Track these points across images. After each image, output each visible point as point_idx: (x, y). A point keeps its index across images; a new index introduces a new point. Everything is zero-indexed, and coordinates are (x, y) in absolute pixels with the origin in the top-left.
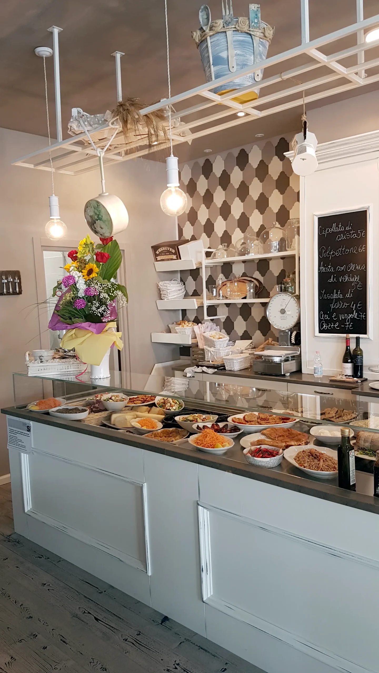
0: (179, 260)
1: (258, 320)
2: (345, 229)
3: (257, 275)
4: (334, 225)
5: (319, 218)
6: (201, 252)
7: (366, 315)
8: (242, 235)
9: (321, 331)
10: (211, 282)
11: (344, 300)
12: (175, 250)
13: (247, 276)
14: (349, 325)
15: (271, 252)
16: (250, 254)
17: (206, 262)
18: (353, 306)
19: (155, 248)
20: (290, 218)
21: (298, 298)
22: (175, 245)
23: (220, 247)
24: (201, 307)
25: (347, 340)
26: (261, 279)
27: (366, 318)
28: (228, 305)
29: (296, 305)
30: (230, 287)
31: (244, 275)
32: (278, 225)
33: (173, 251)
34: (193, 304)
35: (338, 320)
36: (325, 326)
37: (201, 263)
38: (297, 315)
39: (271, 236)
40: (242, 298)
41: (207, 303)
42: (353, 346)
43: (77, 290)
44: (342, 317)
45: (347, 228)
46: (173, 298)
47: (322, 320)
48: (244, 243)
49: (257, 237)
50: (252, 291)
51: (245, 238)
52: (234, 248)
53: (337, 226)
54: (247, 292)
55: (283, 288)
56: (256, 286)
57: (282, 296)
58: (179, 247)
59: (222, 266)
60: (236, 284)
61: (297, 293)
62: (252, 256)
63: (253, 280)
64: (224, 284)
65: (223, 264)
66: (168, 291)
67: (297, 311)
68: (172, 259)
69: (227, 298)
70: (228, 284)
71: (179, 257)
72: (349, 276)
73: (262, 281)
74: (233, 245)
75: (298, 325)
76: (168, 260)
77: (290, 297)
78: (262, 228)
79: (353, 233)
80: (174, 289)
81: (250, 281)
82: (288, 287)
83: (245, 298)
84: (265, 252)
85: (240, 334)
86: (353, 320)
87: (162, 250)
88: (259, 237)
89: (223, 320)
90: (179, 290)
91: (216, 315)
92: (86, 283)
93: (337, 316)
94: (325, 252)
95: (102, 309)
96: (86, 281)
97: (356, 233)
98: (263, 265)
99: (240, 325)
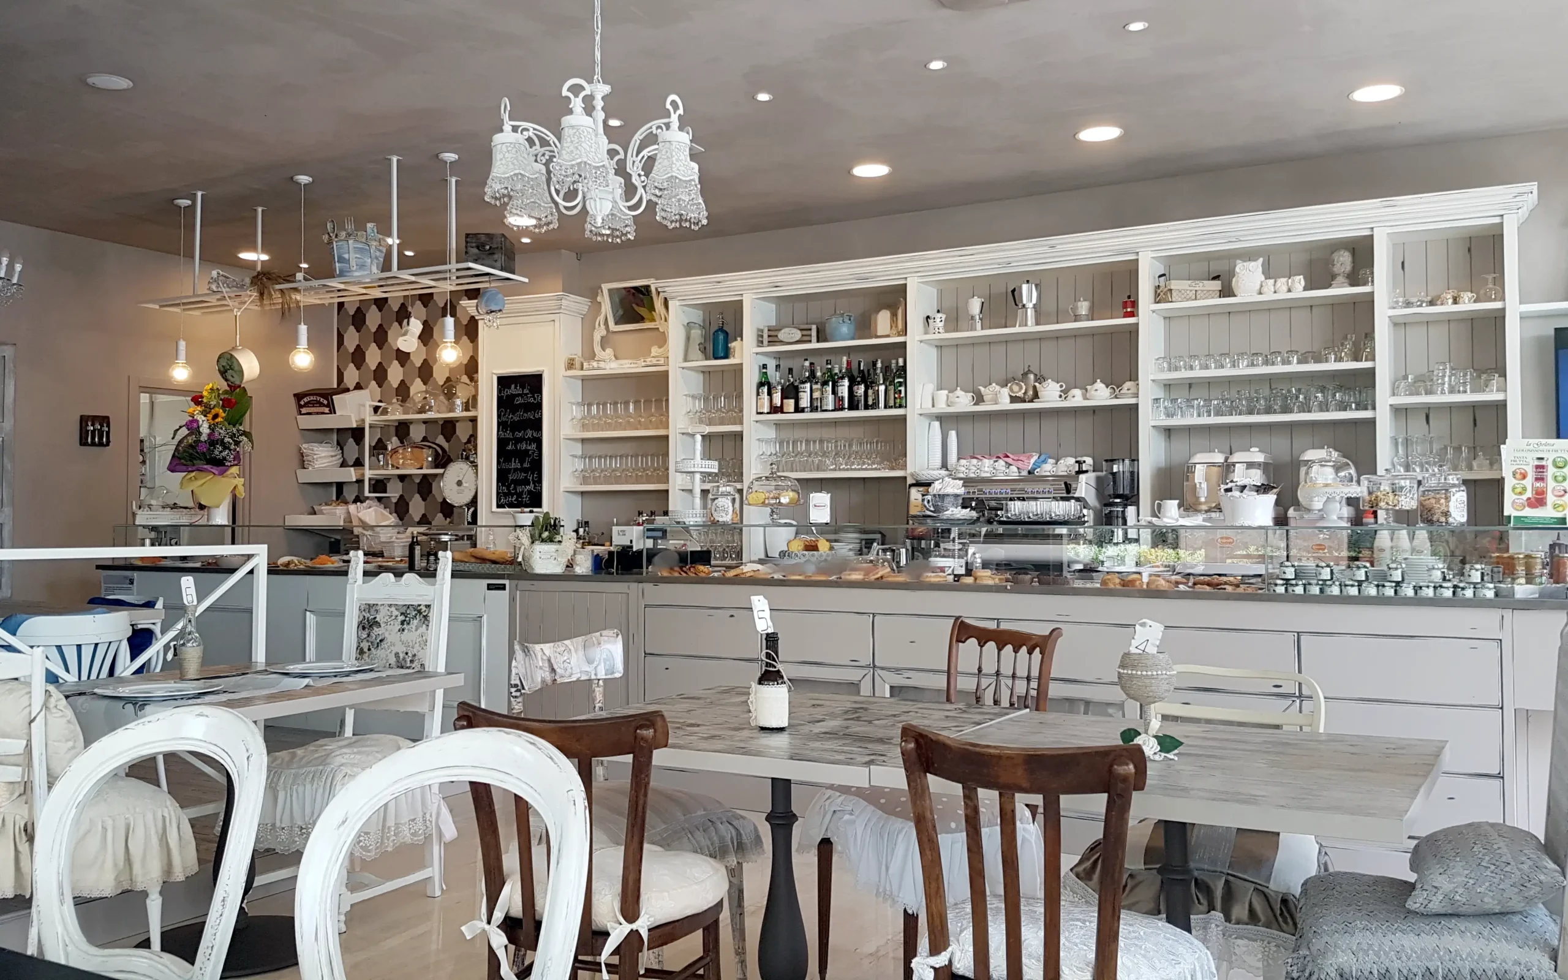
0: (335, 415)
1: (440, 499)
2: (523, 391)
3: (441, 440)
4: (513, 386)
5: (499, 378)
6: (368, 406)
7: (541, 487)
8: (424, 388)
9: (498, 506)
10: (379, 447)
11: (522, 470)
12: (328, 400)
13: (428, 441)
14: (526, 498)
15: (455, 411)
16: (432, 413)
17: (370, 418)
18: (530, 476)
19: (298, 397)
21: (475, 466)
22: (329, 394)
23: (395, 400)
24: (360, 482)
26: (446, 445)
27: (541, 489)
28: (402, 478)
29: (473, 475)
30: (406, 453)
31: (425, 439)
32: (466, 380)
33: (325, 402)
34: (351, 474)
35: (516, 493)
36: (502, 500)
37: (363, 421)
38: (475, 487)
39: (457, 391)
40: (417, 469)
41: (368, 473)
43: (200, 434)
44: (519, 489)
45: (526, 391)
46: (322, 467)
47: (500, 493)
48: (423, 398)
50: (430, 459)
51: (427, 391)
52: (413, 402)
53: (516, 388)
54: (425, 460)
55: (464, 457)
56: (437, 454)
57: (460, 465)
58: (334, 397)
59: (397, 427)
60: (409, 450)
61: (474, 462)
62: (433, 415)
63: (434, 446)
64: (395, 449)
65: (397, 424)
66: (315, 457)
67: (474, 483)
68: (323, 413)
69: (398, 468)
70: (400, 450)
71: (333, 411)
72: (526, 444)
73: (447, 449)
74: (411, 399)
75: (474, 502)
76: (318, 413)
77: (467, 466)
78: (448, 381)
79: (530, 397)
80: (323, 455)
81: (430, 447)
82: (470, 455)
83: (421, 468)
84: (450, 411)
85: (417, 519)
86: (530, 492)
87: (309, 399)
88: (443, 392)
89: (394, 500)
90: (332, 456)
91: (385, 491)
92: (210, 427)
93: (515, 489)
94: (504, 415)
95: (225, 453)
96: (210, 426)
97: (533, 397)
98: (448, 427)
99: (417, 506)
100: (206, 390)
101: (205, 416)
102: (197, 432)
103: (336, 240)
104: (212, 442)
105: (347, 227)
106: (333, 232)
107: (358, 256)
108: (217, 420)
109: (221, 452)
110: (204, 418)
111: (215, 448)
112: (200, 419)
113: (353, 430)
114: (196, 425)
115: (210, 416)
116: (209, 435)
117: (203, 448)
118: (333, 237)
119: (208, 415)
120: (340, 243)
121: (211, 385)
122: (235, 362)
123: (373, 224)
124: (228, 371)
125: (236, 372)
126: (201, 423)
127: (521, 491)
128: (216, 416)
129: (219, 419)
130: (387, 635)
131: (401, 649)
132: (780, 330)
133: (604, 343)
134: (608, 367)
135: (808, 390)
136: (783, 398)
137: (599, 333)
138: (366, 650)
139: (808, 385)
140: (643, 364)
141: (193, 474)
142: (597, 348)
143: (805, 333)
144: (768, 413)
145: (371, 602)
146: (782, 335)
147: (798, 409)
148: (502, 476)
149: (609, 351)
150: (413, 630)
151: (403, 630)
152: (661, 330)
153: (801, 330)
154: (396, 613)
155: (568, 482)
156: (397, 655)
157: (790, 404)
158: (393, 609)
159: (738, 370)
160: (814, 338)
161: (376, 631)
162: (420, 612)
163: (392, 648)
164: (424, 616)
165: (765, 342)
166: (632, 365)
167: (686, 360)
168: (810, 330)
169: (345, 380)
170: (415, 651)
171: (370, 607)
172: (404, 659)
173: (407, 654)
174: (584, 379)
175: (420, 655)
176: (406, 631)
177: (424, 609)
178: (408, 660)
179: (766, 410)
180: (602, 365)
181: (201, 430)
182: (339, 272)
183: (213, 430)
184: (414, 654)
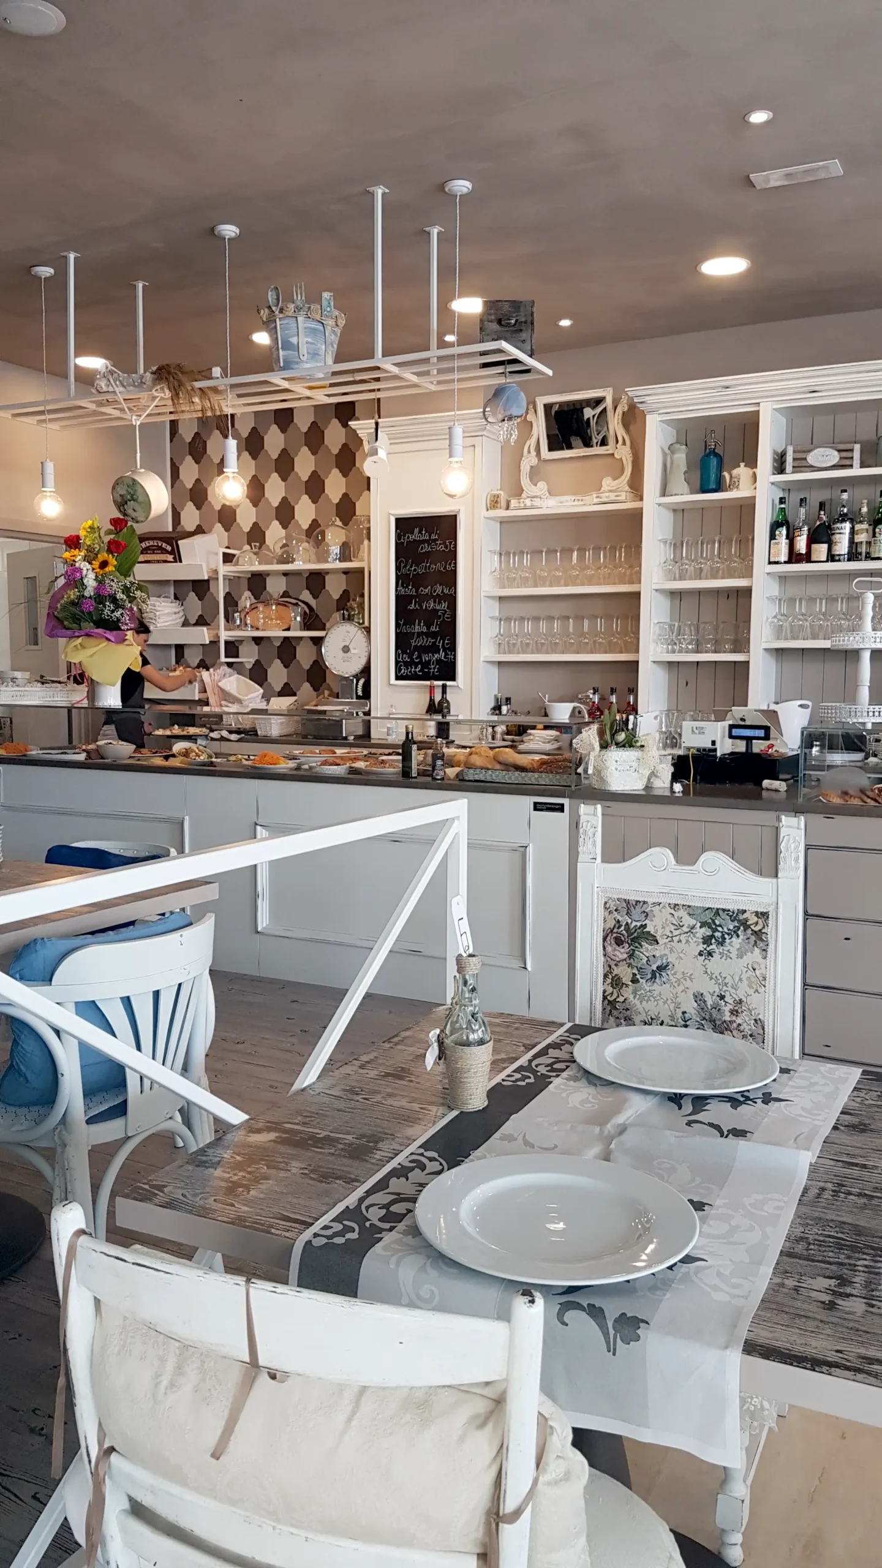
0: (179, 564)
1: (307, 666)
2: (430, 536)
3: (306, 596)
4: (416, 530)
5: (397, 520)
6: (217, 554)
7: (455, 655)
8: (283, 532)
9: (398, 678)
10: (231, 601)
11: (428, 634)
12: (172, 546)
13: (290, 597)
14: (434, 669)
15: (328, 562)
16: (297, 563)
17: (224, 570)
18: (439, 643)
20: (357, 514)
21: (368, 630)
22: (173, 538)
23: (247, 547)
24: (215, 643)
25: (432, 689)
26: (313, 602)
27: (455, 658)
28: (257, 640)
29: (365, 640)
30: (263, 611)
31: (285, 594)
32: (339, 523)
33: (169, 548)
34: (203, 635)
35: (420, 662)
36: (403, 671)
37: (216, 572)
38: (366, 654)
39: (329, 536)
40: (283, 630)
41: (224, 635)
42: (438, 697)
43: (85, 587)
44: (425, 658)
45: (433, 537)
46: (165, 626)
47: (400, 662)
48: (284, 546)
49: (306, 536)
50: (298, 619)
51: (288, 537)
52: (270, 551)
53: (420, 532)
54: (291, 621)
55: (346, 616)
56: (305, 613)
57: (344, 627)
58: (180, 542)
59: (249, 579)
60: (274, 607)
61: (366, 624)
62: (298, 565)
63: (300, 603)
64: (253, 606)
65: (250, 576)
66: (157, 613)
67: (366, 649)
68: (165, 561)
69: (257, 629)
70: (261, 607)
71: (178, 559)
72: (435, 602)
73: (314, 606)
74: (268, 546)
75: (366, 671)
76: (158, 562)
77: (356, 629)
78: (315, 524)
79: (440, 544)
80: (166, 612)
81: (296, 604)
82: (354, 615)
83: (288, 629)
84: (319, 561)
85: (278, 689)
86: (439, 661)
87: (148, 545)
88: (310, 538)
89: (249, 666)
90: (175, 613)
91: (237, 657)
92: (96, 579)
93: (419, 657)
94: (405, 566)
95: (118, 614)
96: (96, 576)
97: (444, 543)
98: (316, 580)
99: (278, 674)
100: (84, 528)
101: (90, 563)
102: (80, 584)
103: (281, 315)
104: (100, 597)
105: (295, 298)
106: (277, 306)
107: (310, 340)
108: (107, 569)
109: (113, 612)
110: (89, 567)
111: (105, 606)
112: (82, 567)
113: (194, 582)
114: (78, 574)
115: (96, 564)
116: (97, 589)
117: (89, 606)
118: (277, 313)
119: (93, 562)
120: (285, 322)
121: (90, 523)
122: (140, 491)
123: (329, 294)
124: (128, 502)
125: (140, 503)
126: (84, 572)
127: (427, 659)
128: (104, 564)
129: (110, 568)
130: (672, 959)
131: (709, 989)
132: (810, 451)
133: (535, 475)
134: (544, 505)
135: (848, 530)
136: (810, 542)
137: (529, 461)
138: (626, 980)
139: (847, 526)
140: (596, 500)
141: (80, 640)
142: (525, 481)
143: (844, 454)
144: (785, 562)
145: (633, 897)
146: (812, 458)
147: (832, 558)
148: (402, 641)
149: (542, 485)
150: (733, 955)
151: (710, 954)
152: (616, 456)
153: (839, 451)
154: (688, 921)
155: (488, 651)
156: (699, 998)
157: (820, 551)
158: (682, 913)
159: (747, 508)
160: (856, 462)
161: (647, 949)
162: (745, 924)
163: (688, 983)
164: (755, 933)
165: (789, 467)
166: (576, 503)
167: (664, 494)
168: (852, 450)
169: (182, 523)
170: (741, 994)
171: (629, 906)
172: (715, 1007)
173: (722, 997)
174: (503, 522)
175: (754, 1001)
176: (716, 956)
177: (753, 919)
178: (726, 1010)
179: (784, 557)
180: (537, 502)
181: (85, 581)
182: (282, 365)
183: (100, 582)
184: (737, 999)
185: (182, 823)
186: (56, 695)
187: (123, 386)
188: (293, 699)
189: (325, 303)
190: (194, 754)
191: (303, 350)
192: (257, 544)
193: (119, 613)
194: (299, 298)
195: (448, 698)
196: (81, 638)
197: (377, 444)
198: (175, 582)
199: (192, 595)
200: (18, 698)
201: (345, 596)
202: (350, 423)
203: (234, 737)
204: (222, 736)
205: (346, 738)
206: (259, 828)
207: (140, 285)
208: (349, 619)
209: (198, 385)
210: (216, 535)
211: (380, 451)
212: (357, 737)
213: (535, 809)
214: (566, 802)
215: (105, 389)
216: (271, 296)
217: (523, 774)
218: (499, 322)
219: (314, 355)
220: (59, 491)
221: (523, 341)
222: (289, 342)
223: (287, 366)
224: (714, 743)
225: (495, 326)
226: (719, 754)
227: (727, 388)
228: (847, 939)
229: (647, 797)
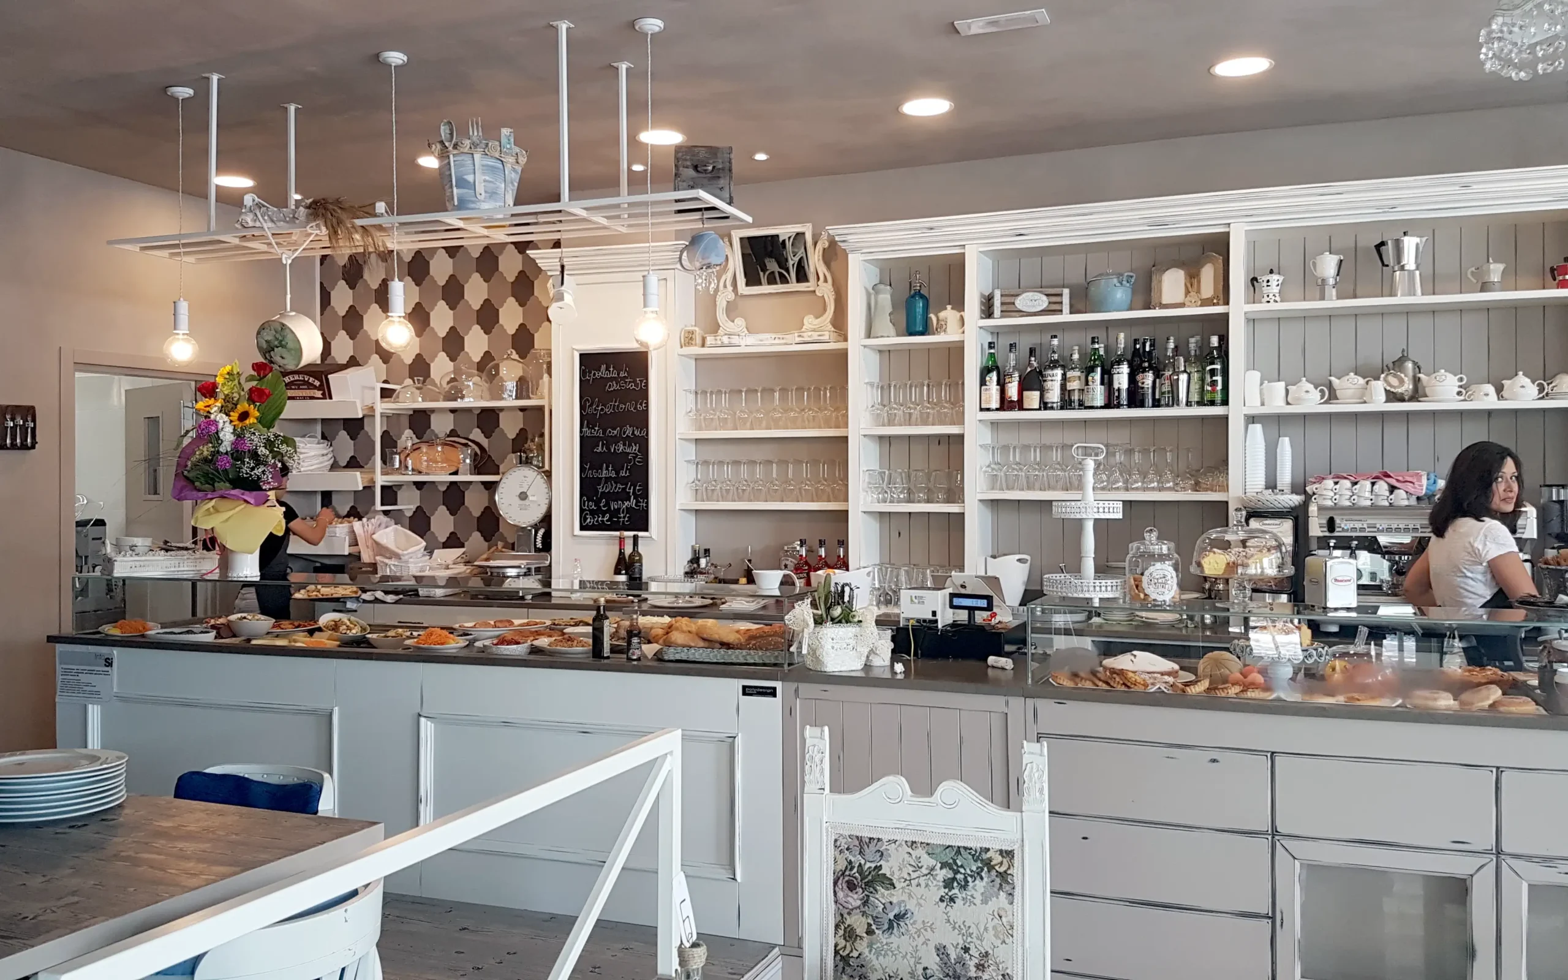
0: (328, 400)
1: (477, 513)
2: (618, 374)
3: (477, 435)
4: (603, 367)
5: (581, 355)
6: (373, 389)
7: (647, 503)
8: (450, 366)
9: (582, 528)
10: (389, 442)
11: (617, 480)
12: (321, 381)
13: (459, 436)
14: (623, 517)
15: (503, 399)
16: (466, 400)
17: (381, 407)
18: (630, 489)
20: (536, 347)
21: (548, 474)
22: (322, 372)
23: (409, 381)
24: (369, 489)
25: (621, 540)
26: (484, 442)
27: (647, 507)
28: (419, 485)
29: (545, 486)
30: (426, 453)
31: (453, 433)
32: (515, 356)
33: (317, 383)
34: (355, 480)
35: (609, 511)
36: (588, 520)
37: (372, 409)
38: (547, 501)
39: (503, 371)
40: (450, 474)
41: (380, 480)
42: (628, 549)
44: (614, 506)
45: (622, 374)
46: (311, 470)
47: (585, 510)
48: (453, 380)
49: (478, 370)
50: (468, 461)
51: (456, 371)
52: (435, 385)
53: (607, 369)
54: (460, 463)
55: (524, 459)
56: (476, 454)
57: (521, 471)
58: (329, 376)
59: (410, 416)
60: (439, 449)
61: (547, 467)
62: (468, 402)
63: (470, 443)
64: (415, 447)
65: (412, 413)
66: (301, 456)
67: (547, 496)
68: (312, 398)
69: (420, 472)
70: (424, 449)
71: (327, 394)
72: (624, 445)
74: (433, 380)
75: (546, 520)
76: (304, 398)
77: (536, 473)
78: (487, 356)
79: (630, 382)
80: (313, 454)
81: (466, 445)
82: (532, 457)
83: (456, 473)
84: (493, 398)
85: (442, 539)
86: (629, 510)
87: (292, 379)
88: (482, 372)
89: (409, 514)
90: (323, 455)
91: (395, 504)
92: (234, 432)
93: (607, 504)
94: (591, 406)
95: (258, 471)
96: (234, 430)
97: (634, 382)
98: (488, 418)
99: (442, 522)
100: (221, 375)
101: (228, 415)
102: (217, 439)
103: (455, 152)
104: (237, 454)
105: (471, 133)
106: (451, 141)
107: (487, 178)
108: (247, 422)
109: (253, 469)
110: (226, 418)
111: (243, 463)
112: (218, 419)
113: (345, 420)
114: (213, 428)
115: (235, 415)
116: (234, 444)
117: (225, 463)
118: (450, 148)
119: (232, 413)
120: (461, 159)
121: (228, 368)
122: (289, 337)
123: (509, 130)
124: (276, 349)
125: (289, 350)
126: (221, 425)
127: (616, 507)
128: (244, 416)
129: (251, 420)
130: (911, 905)
131: (952, 941)
132: (1017, 295)
133: (731, 310)
134: (743, 343)
135: (1059, 377)
136: (1022, 389)
137: (725, 296)
138: (861, 930)
139: (1059, 372)
140: (798, 340)
141: (213, 502)
142: (721, 317)
143: (1054, 299)
144: (997, 409)
145: (866, 834)
146: (1021, 303)
147: (1045, 405)
148: (588, 487)
149: (740, 322)
150: (978, 901)
151: (952, 900)
152: (817, 293)
153: (1047, 295)
154: (927, 861)
155: (684, 498)
156: (941, 950)
157: (1032, 398)
158: (920, 852)
159: (956, 352)
160: (1066, 308)
161: (882, 895)
162: (988, 864)
163: (929, 934)
164: (999, 874)
165: (997, 311)
166: (777, 341)
167: (869, 335)
168: (1061, 295)
169: (333, 353)
170: (986, 946)
171: (862, 844)
172: (960, 961)
173: (966, 950)
174: (698, 359)
175: (1000, 953)
176: (959, 902)
177: (997, 859)
178: (972, 964)
179: (995, 404)
180: (735, 340)
181: (221, 436)
182: (456, 203)
183: (239, 436)
184: (983, 952)
185: (331, 715)
186: (181, 565)
187: (272, 221)
188: (463, 550)
189: (504, 140)
190: (345, 627)
191: (480, 188)
192: (421, 378)
193: (260, 470)
194: (475, 134)
195: (640, 551)
196: (214, 501)
197: (563, 288)
198: (323, 420)
199: (343, 434)
200: (134, 569)
201: (522, 438)
202: (528, 252)
203: (390, 598)
204: (376, 598)
205: (522, 598)
206: (423, 720)
207: (292, 108)
208: (527, 462)
209: (359, 222)
210: (372, 368)
211: (566, 296)
212: (535, 596)
213: (744, 694)
214: (778, 685)
215: (251, 224)
216: (444, 131)
217: (730, 652)
218: (696, 168)
219: (492, 194)
220: (192, 334)
221: (721, 189)
222: (466, 181)
223: (462, 205)
224: (934, 613)
225: (691, 172)
226: (940, 626)
227: (931, 229)
228: (1085, 838)
229: (867, 679)
